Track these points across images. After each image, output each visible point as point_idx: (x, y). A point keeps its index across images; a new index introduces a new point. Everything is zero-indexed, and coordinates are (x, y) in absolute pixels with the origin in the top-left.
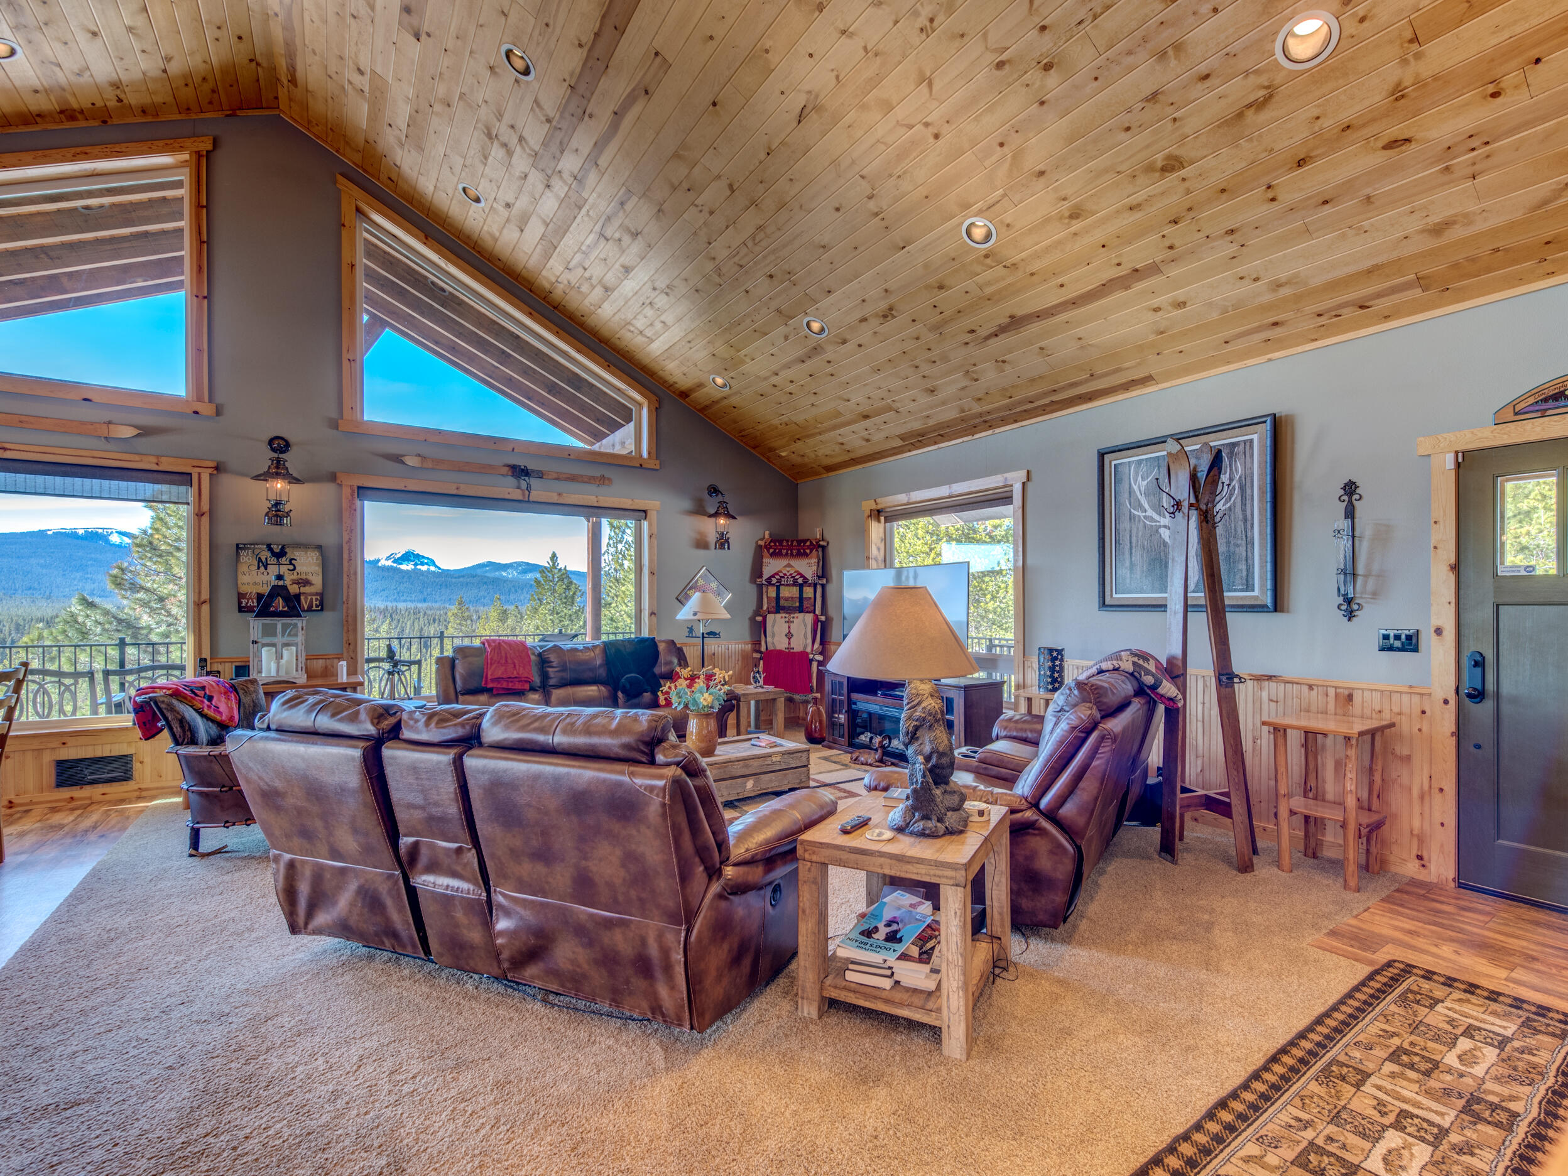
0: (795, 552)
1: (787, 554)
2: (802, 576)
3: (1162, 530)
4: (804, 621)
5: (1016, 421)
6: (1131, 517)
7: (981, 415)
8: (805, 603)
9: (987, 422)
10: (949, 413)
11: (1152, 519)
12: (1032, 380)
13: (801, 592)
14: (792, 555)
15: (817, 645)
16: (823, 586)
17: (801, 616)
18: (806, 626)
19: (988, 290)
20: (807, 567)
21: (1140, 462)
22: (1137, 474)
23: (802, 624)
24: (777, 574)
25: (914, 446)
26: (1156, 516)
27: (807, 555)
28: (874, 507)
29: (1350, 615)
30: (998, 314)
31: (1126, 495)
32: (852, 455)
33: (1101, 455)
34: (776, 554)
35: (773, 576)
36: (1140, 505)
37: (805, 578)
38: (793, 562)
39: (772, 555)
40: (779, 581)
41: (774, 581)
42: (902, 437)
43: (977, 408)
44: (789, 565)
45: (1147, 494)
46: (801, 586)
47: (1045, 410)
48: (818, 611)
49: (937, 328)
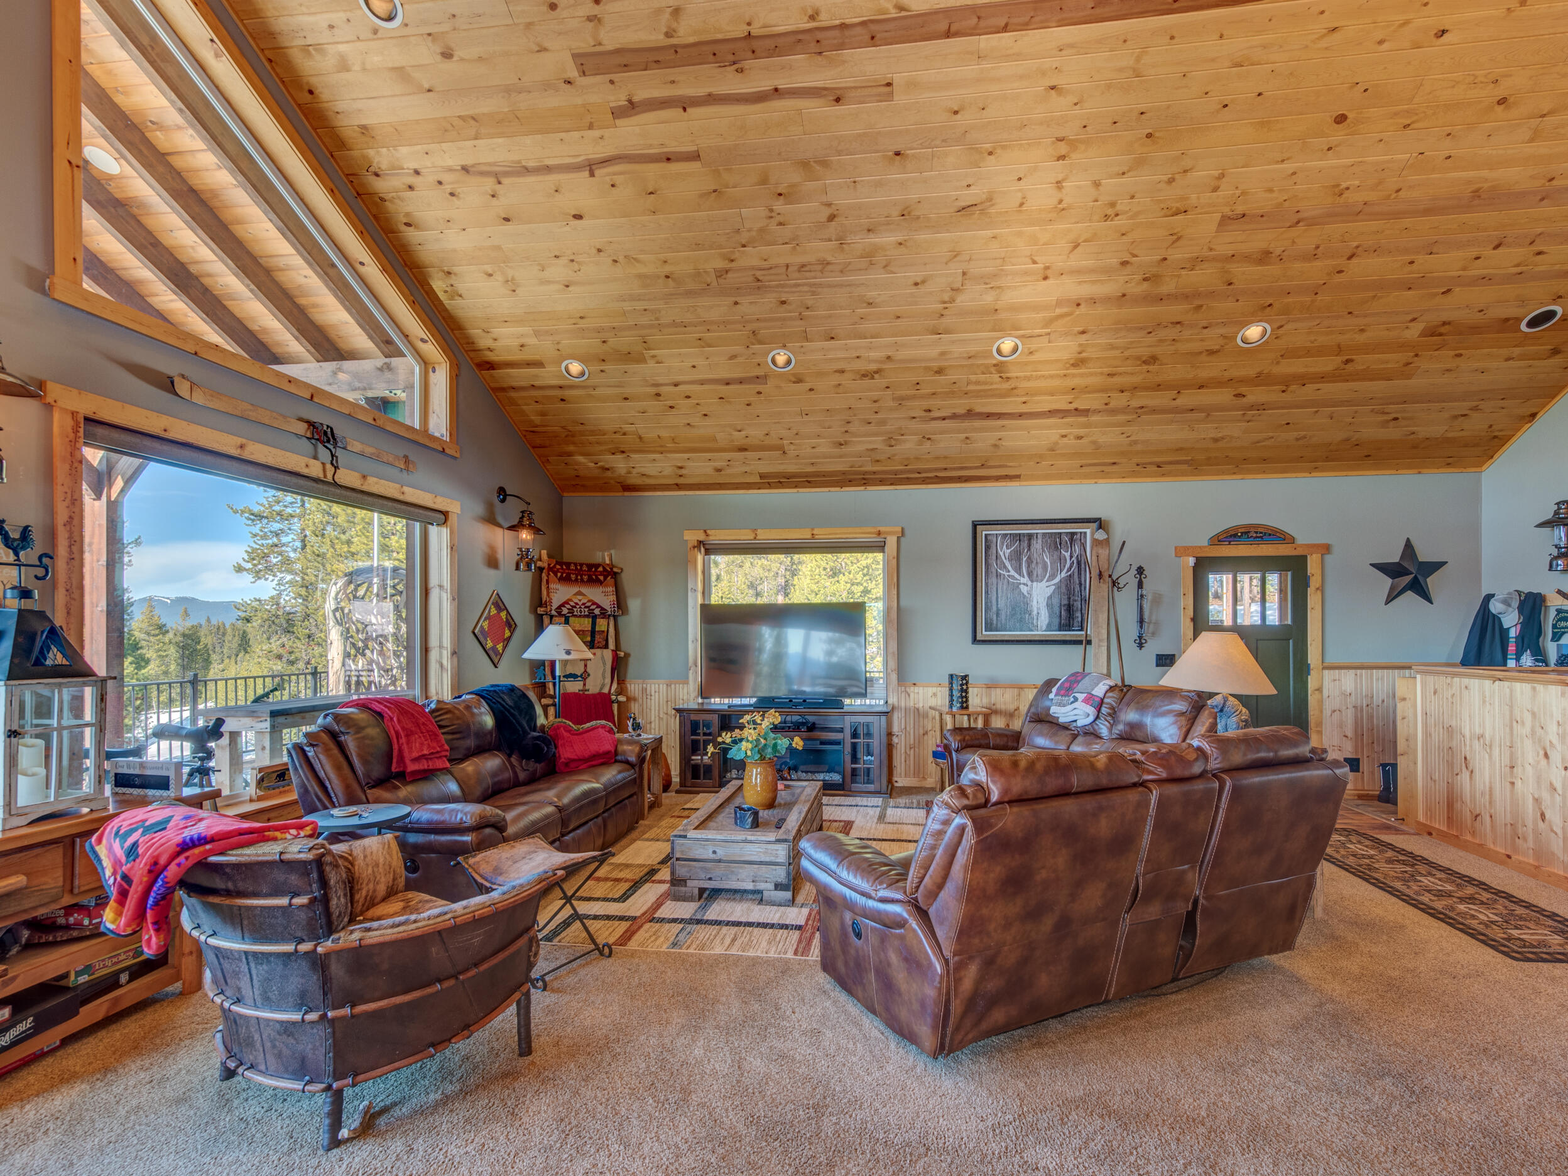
0: (585, 578)
1: (576, 580)
2: (598, 606)
3: (1022, 587)
4: (603, 657)
5: (892, 484)
6: (998, 575)
7: (865, 473)
8: (598, 638)
9: (865, 480)
10: (839, 466)
11: (1013, 577)
12: (937, 458)
13: (594, 624)
14: (582, 580)
15: (615, 686)
16: (615, 617)
17: (598, 652)
18: (604, 664)
19: (971, 387)
20: (602, 596)
21: (1006, 535)
22: (1002, 544)
23: (600, 662)
24: (567, 603)
25: (770, 486)
26: (1017, 576)
27: (601, 583)
28: (702, 537)
29: (1141, 646)
30: (960, 405)
31: (994, 557)
32: (681, 481)
33: (975, 525)
34: (566, 580)
35: (563, 605)
36: (1005, 567)
37: (603, 609)
38: (584, 590)
39: (561, 579)
40: (571, 611)
41: (565, 611)
42: (762, 476)
43: (869, 468)
44: (579, 593)
45: (1010, 560)
46: (594, 618)
47: (925, 481)
48: (612, 645)
49: (901, 400)
